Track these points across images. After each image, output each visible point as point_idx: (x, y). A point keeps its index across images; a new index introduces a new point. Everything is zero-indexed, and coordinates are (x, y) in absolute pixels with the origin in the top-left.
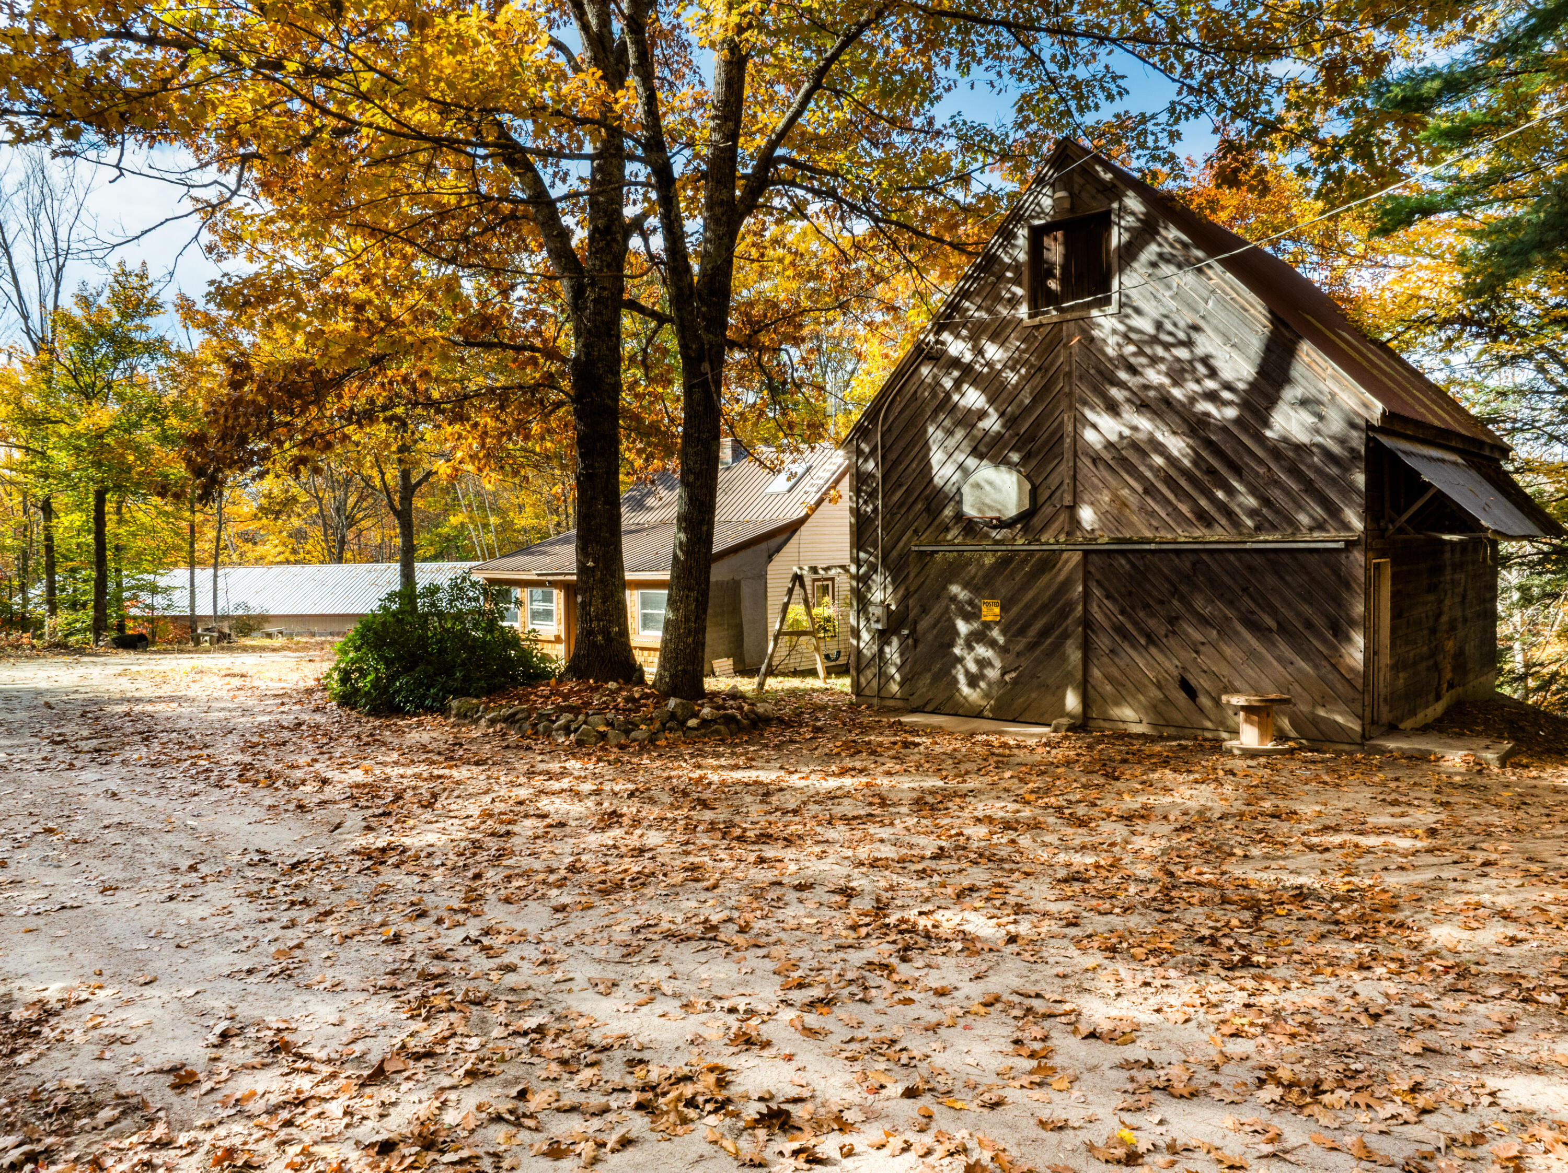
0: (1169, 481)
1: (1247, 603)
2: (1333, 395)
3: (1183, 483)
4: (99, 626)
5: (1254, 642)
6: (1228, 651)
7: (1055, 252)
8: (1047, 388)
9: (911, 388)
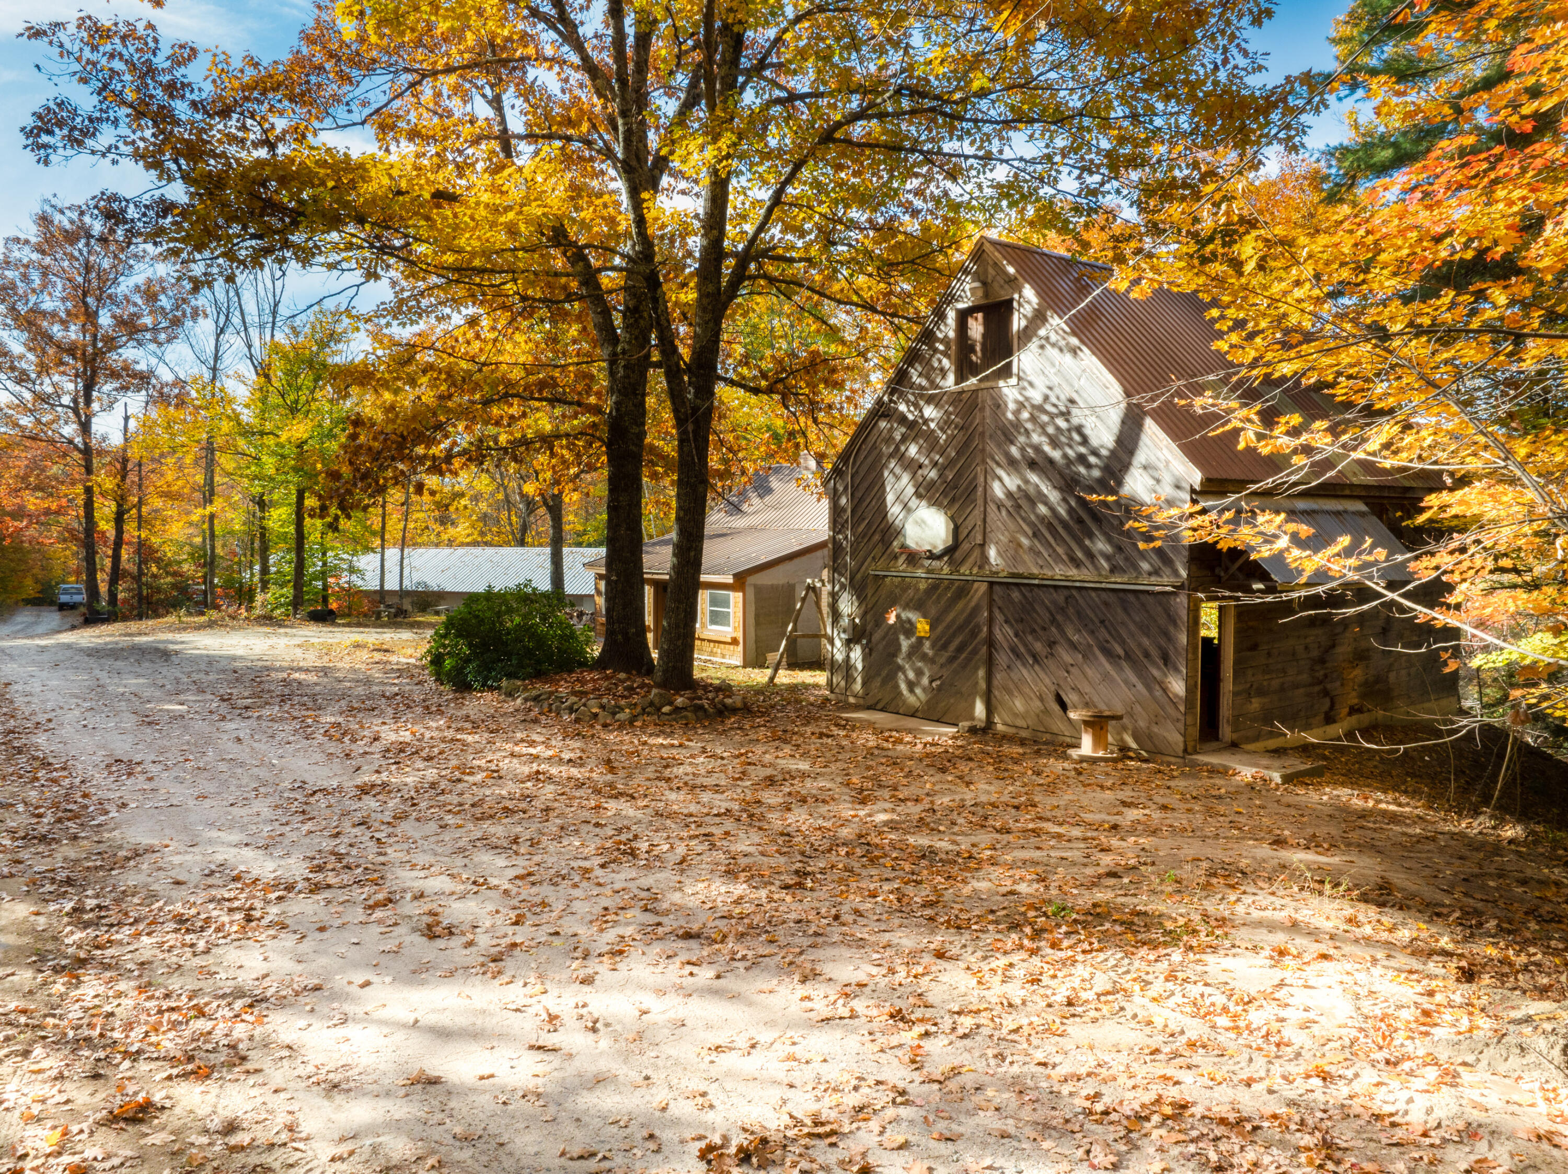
0: (1050, 527)
1: (1103, 633)
2: (1167, 463)
3: (1060, 530)
4: (297, 602)
5: (1108, 666)
6: (1089, 672)
7: (976, 329)
8: (966, 444)
9: (872, 439)
